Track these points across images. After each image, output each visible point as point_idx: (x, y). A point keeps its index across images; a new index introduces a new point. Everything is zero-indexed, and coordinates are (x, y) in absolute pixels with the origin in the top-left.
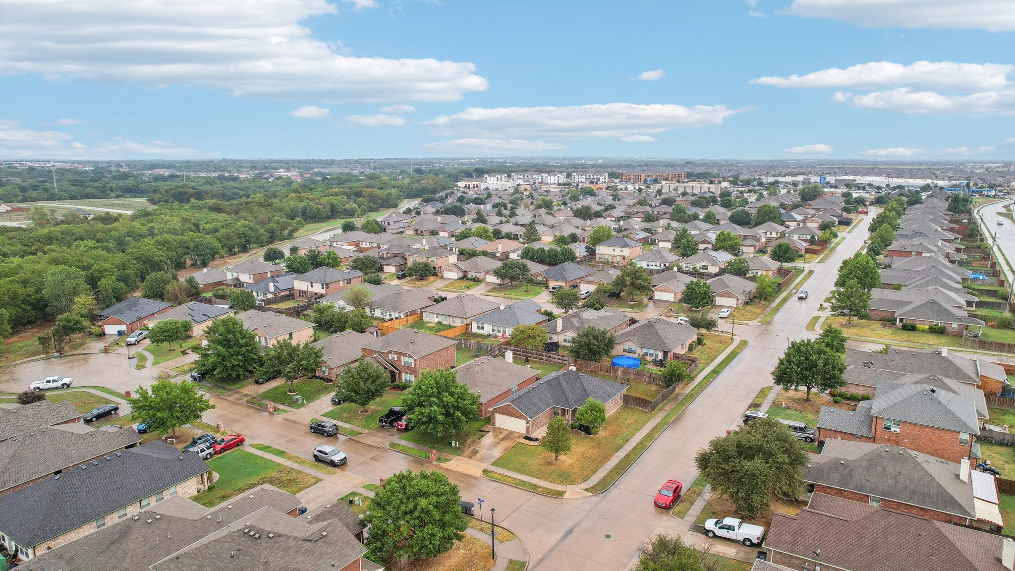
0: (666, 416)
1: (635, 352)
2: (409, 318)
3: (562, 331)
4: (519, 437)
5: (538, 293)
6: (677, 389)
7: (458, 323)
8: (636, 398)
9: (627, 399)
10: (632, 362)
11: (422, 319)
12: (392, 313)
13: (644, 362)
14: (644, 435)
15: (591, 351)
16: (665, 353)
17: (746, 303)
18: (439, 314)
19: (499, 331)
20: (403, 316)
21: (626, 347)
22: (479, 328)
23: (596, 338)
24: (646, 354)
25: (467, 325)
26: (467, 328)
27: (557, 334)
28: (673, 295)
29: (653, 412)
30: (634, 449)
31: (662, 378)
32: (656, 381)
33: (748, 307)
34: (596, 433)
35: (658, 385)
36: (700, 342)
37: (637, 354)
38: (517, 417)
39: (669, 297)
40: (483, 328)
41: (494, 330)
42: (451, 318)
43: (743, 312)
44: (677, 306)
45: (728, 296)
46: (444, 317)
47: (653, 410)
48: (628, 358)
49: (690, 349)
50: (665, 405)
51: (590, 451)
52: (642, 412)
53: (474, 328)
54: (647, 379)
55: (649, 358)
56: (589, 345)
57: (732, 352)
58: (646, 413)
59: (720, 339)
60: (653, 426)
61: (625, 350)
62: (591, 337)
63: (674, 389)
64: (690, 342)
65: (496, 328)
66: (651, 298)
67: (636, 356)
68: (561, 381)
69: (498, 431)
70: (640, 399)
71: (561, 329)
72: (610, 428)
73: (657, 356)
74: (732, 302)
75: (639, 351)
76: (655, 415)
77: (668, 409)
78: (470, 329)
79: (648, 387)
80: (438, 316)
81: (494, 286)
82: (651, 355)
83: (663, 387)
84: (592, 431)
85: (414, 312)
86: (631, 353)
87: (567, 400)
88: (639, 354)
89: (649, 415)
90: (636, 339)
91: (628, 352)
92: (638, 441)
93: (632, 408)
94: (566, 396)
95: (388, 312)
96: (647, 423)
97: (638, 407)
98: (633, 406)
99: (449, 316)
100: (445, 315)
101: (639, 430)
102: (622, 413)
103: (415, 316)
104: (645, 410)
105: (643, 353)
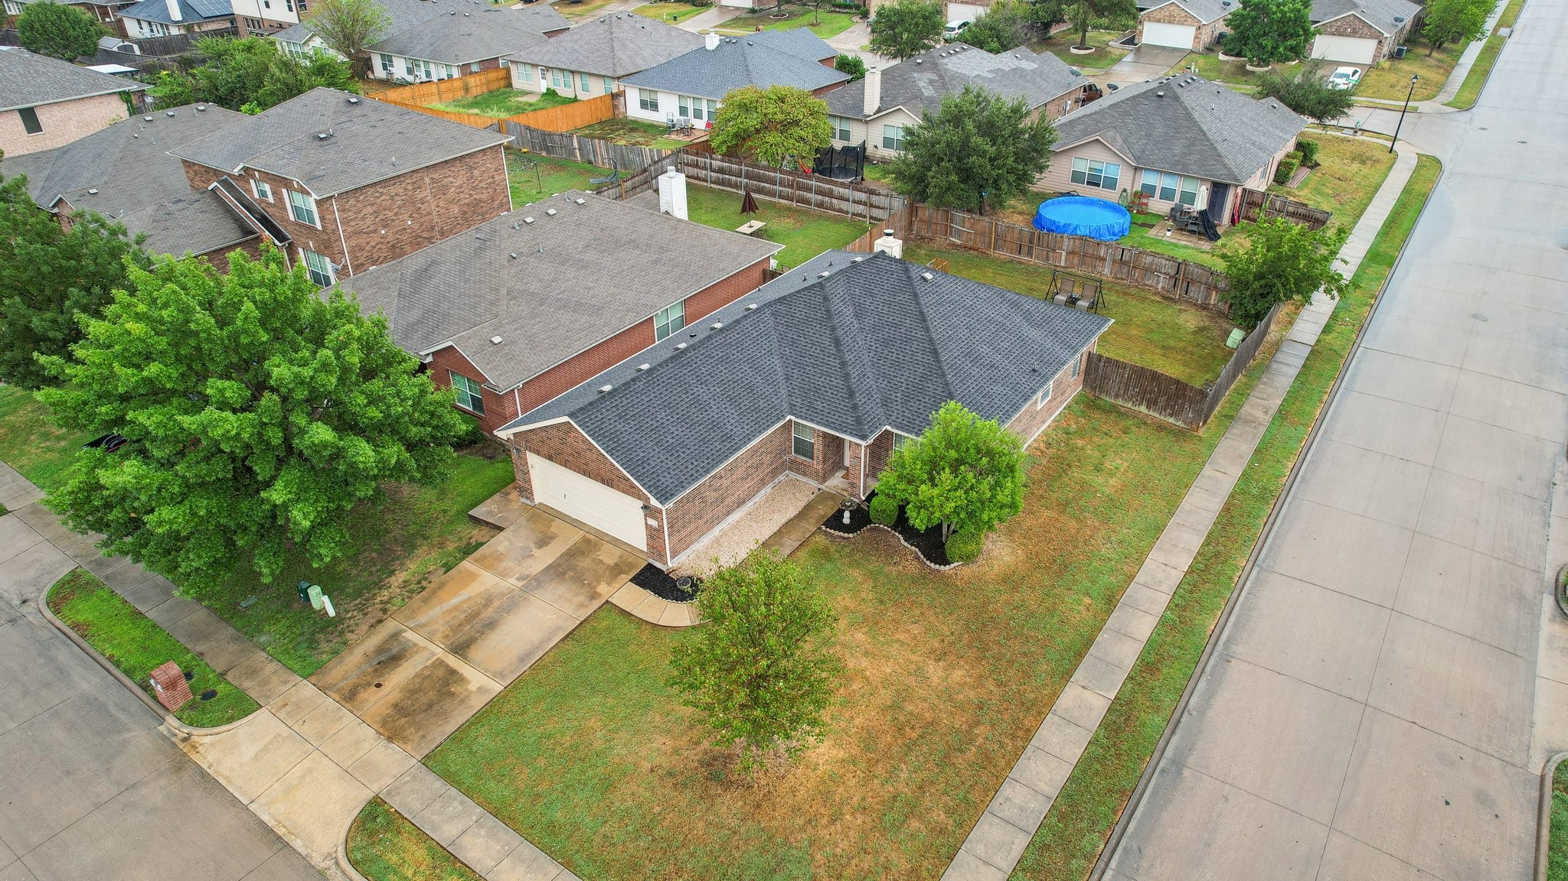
0: (1258, 451)
1: (1111, 183)
2: (472, 81)
3: (879, 110)
4: (617, 570)
5: (842, 29)
6: (1274, 329)
7: (597, 89)
9: (1097, 372)
11: (510, 85)
12: (432, 68)
13: (1141, 219)
15: (967, 175)
16: (1218, 190)
17: (1396, 56)
18: (548, 69)
19: (698, 114)
20: (456, 73)
21: (1083, 167)
22: (644, 104)
23: (989, 129)
24: (1148, 191)
25: (614, 96)
26: (615, 107)
27: (865, 121)
28: (1191, 31)
29: (1201, 432)
32: (1197, 293)
33: (1404, 66)
34: (968, 559)
35: (1204, 307)
36: (1305, 151)
37: (1119, 187)
38: (607, 482)
40: (654, 106)
41: (683, 111)
42: (577, 78)
43: (1391, 78)
45: (1354, 34)
46: (559, 76)
47: (1205, 422)
48: (1091, 202)
49: (1281, 177)
50: (1243, 395)
52: (1161, 428)
53: (633, 109)
54: (1162, 283)
55: (1158, 206)
56: (961, 152)
57: (1407, 191)
58: (1180, 435)
59: (1359, 150)
60: (1216, 505)
61: (1077, 177)
63: (1264, 327)
64: (1279, 156)
65: (690, 105)
66: (1131, 41)
67: (1112, 196)
68: (836, 304)
69: (544, 519)
70: (1155, 376)
71: (877, 104)
72: (1030, 523)
73: (1190, 198)
74: (1363, 50)
75: (1127, 181)
76: (1212, 448)
78: (622, 109)
79: (1169, 314)
80: (549, 75)
81: (737, 13)
82: (1167, 194)
83: (1220, 314)
84: (952, 547)
85: (489, 64)
86: (1098, 185)
87: (851, 394)
88: (1125, 190)
89: (1189, 447)
90: (1118, 138)
91: (1089, 183)
92: (1160, 601)
93: (1113, 409)
94: (847, 376)
95: (422, 64)
96: (1187, 487)
97: (1143, 409)
98: (1120, 402)
99: (572, 72)
100: (562, 70)
101: (1159, 529)
102: (1081, 433)
103: (492, 75)
104: (1171, 420)
105: (1138, 188)
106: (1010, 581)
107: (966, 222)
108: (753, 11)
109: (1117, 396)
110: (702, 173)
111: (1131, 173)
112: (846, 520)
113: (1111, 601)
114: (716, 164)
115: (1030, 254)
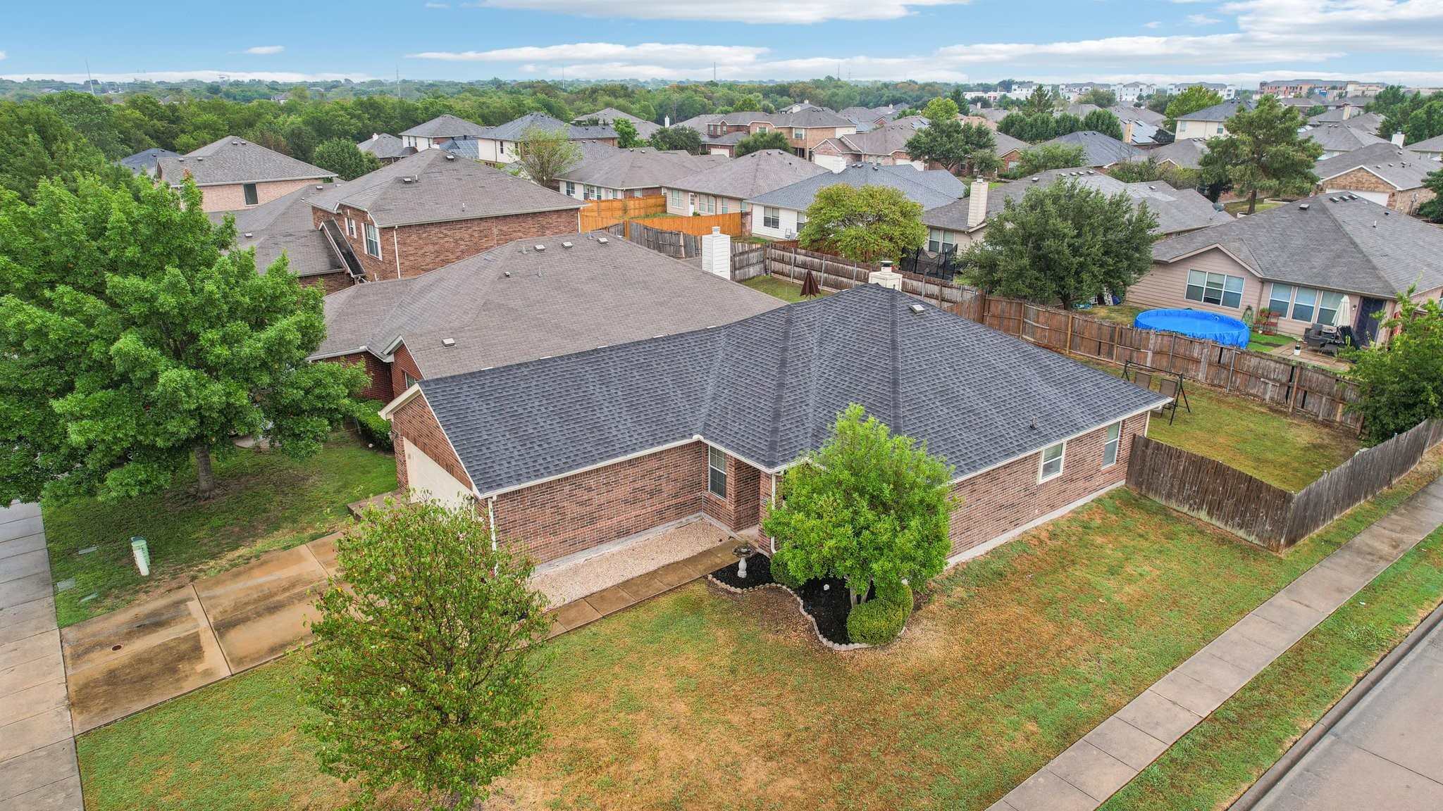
0: (1370, 588)
1: (1232, 300)
3: (983, 222)
6: (1427, 455)
8: (1199, 463)
9: (1145, 467)
10: (1218, 330)
13: (1269, 339)
16: (1370, 305)
20: (620, 196)
21: (1201, 281)
22: (767, 223)
24: (1278, 310)
25: (744, 215)
26: (743, 225)
27: (968, 233)
28: (1383, 198)
29: (1284, 554)
31: (1351, 395)
32: (1317, 406)
34: (881, 639)
35: (1327, 424)
37: (1243, 305)
40: (775, 223)
41: (800, 227)
42: (719, 202)
46: (705, 200)
47: (1291, 542)
48: (1205, 317)
50: (1363, 522)
52: (1223, 540)
53: (759, 227)
54: (1270, 392)
55: (1290, 326)
56: (1037, 235)
58: (1248, 552)
60: (1282, 642)
61: (1193, 293)
63: (1417, 448)
67: (1235, 314)
68: (799, 327)
70: (1219, 470)
71: (982, 217)
72: (988, 615)
73: (1327, 316)
75: (1253, 297)
76: (1296, 573)
77: (1385, 548)
78: (748, 228)
79: (1275, 426)
80: (697, 200)
83: (1349, 434)
84: (858, 619)
85: (654, 191)
86: (1217, 302)
87: (777, 416)
88: (1249, 308)
89: (1261, 568)
90: (1245, 249)
91: (1207, 300)
93: (1164, 511)
94: (780, 398)
95: (595, 189)
96: (1242, 613)
97: (1203, 515)
98: (1173, 504)
99: (715, 196)
101: (1180, 657)
103: (651, 201)
104: (1241, 533)
105: (1265, 305)
106: (926, 680)
107: (1040, 316)
109: (1169, 496)
111: (1259, 285)
112: (742, 573)
113: (1068, 735)
115: (1110, 354)
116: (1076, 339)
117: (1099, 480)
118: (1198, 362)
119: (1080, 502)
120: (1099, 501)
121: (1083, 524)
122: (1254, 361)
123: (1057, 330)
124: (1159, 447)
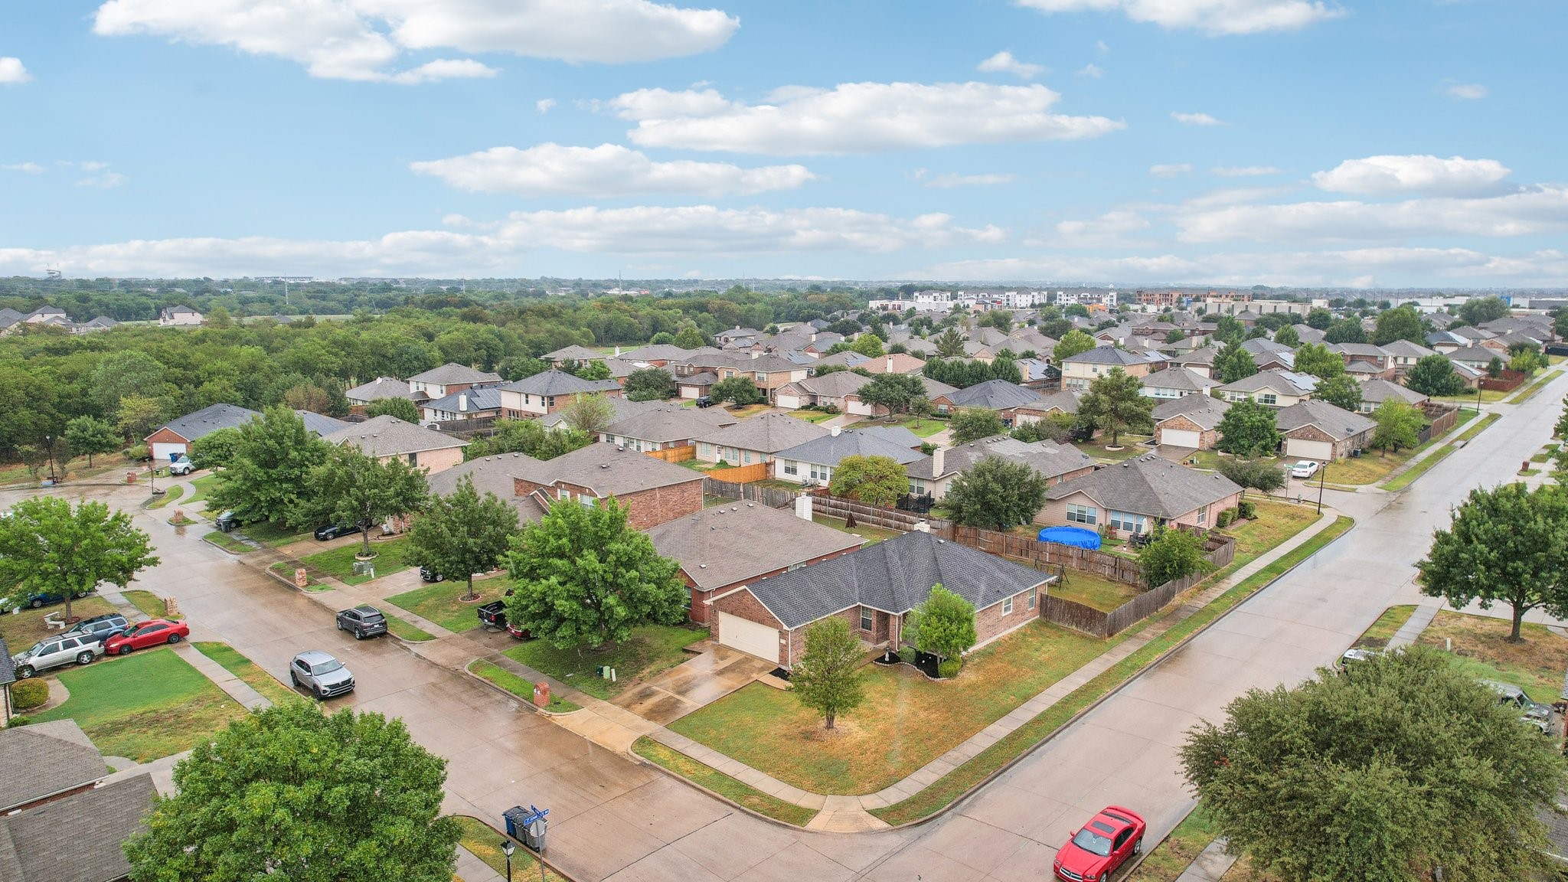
0: (1141, 650)
1: (1092, 520)
2: (669, 453)
3: (943, 474)
4: (762, 669)
5: (936, 431)
6: (1177, 597)
7: (756, 460)
8: (1069, 604)
9: (1048, 608)
10: (1085, 538)
11: (694, 458)
12: (642, 444)
13: (1112, 541)
14: (1074, 688)
16: (1160, 524)
17: (1354, 455)
18: (723, 447)
19: (823, 477)
20: (658, 447)
21: (1074, 510)
22: (787, 470)
23: (1003, 480)
24: (1115, 525)
25: (767, 465)
26: (767, 472)
27: (935, 481)
28: (1197, 435)
29: (1108, 640)
30: (1038, 720)
31: (1142, 571)
32: (1129, 577)
33: (1358, 462)
34: (951, 675)
35: (1134, 585)
36: (1244, 511)
37: (1097, 523)
38: (761, 622)
39: (1190, 439)
40: (794, 471)
41: (814, 474)
42: (742, 453)
43: (1345, 469)
44: (1204, 457)
45: (1314, 438)
46: (730, 451)
47: (1111, 635)
48: (1078, 531)
49: (1221, 522)
50: (1143, 627)
51: (923, 715)
52: (1083, 637)
53: (779, 472)
54: (1108, 572)
55: (1123, 534)
57: (1318, 536)
58: (1092, 640)
59: (1291, 511)
60: (1103, 669)
61: (1070, 516)
62: (989, 477)
63: (1168, 596)
64: (1220, 508)
65: (819, 471)
66: (1154, 443)
67: (1094, 528)
68: (889, 553)
69: (722, 651)
70: (1078, 606)
71: (941, 471)
72: (990, 667)
73: (1139, 527)
74: (1323, 450)
75: (1102, 519)
76: (1112, 647)
77: (1148, 635)
78: (772, 473)
79: (1109, 588)
80: (723, 451)
81: (859, 419)
82: (1128, 527)
83: (1141, 588)
84: (943, 668)
85: (681, 443)
86: (1084, 521)
87: (893, 593)
88: (1101, 525)
89: (1098, 646)
90: (1096, 491)
91: (1078, 520)
92: (1054, 701)
93: (1058, 628)
94: (891, 585)
95: (635, 441)
96: (1089, 662)
97: (1074, 627)
98: (1061, 624)
99: (739, 449)
100: (732, 447)
101: (1065, 676)
102: (1032, 636)
103: (683, 450)
104: (1090, 633)
105: (1109, 523)
106: (972, 687)
107: (988, 536)
108: (871, 418)
109: (1059, 620)
110: (823, 508)
111: (1104, 512)
112: (887, 659)
113: (1026, 699)
114: (833, 502)
115: (1027, 555)
116: (1009, 548)
117: (1027, 615)
118: (1072, 557)
119: (1020, 625)
120: (1029, 624)
121: (1023, 634)
122: (1098, 556)
123: (998, 543)
124: (1052, 598)
